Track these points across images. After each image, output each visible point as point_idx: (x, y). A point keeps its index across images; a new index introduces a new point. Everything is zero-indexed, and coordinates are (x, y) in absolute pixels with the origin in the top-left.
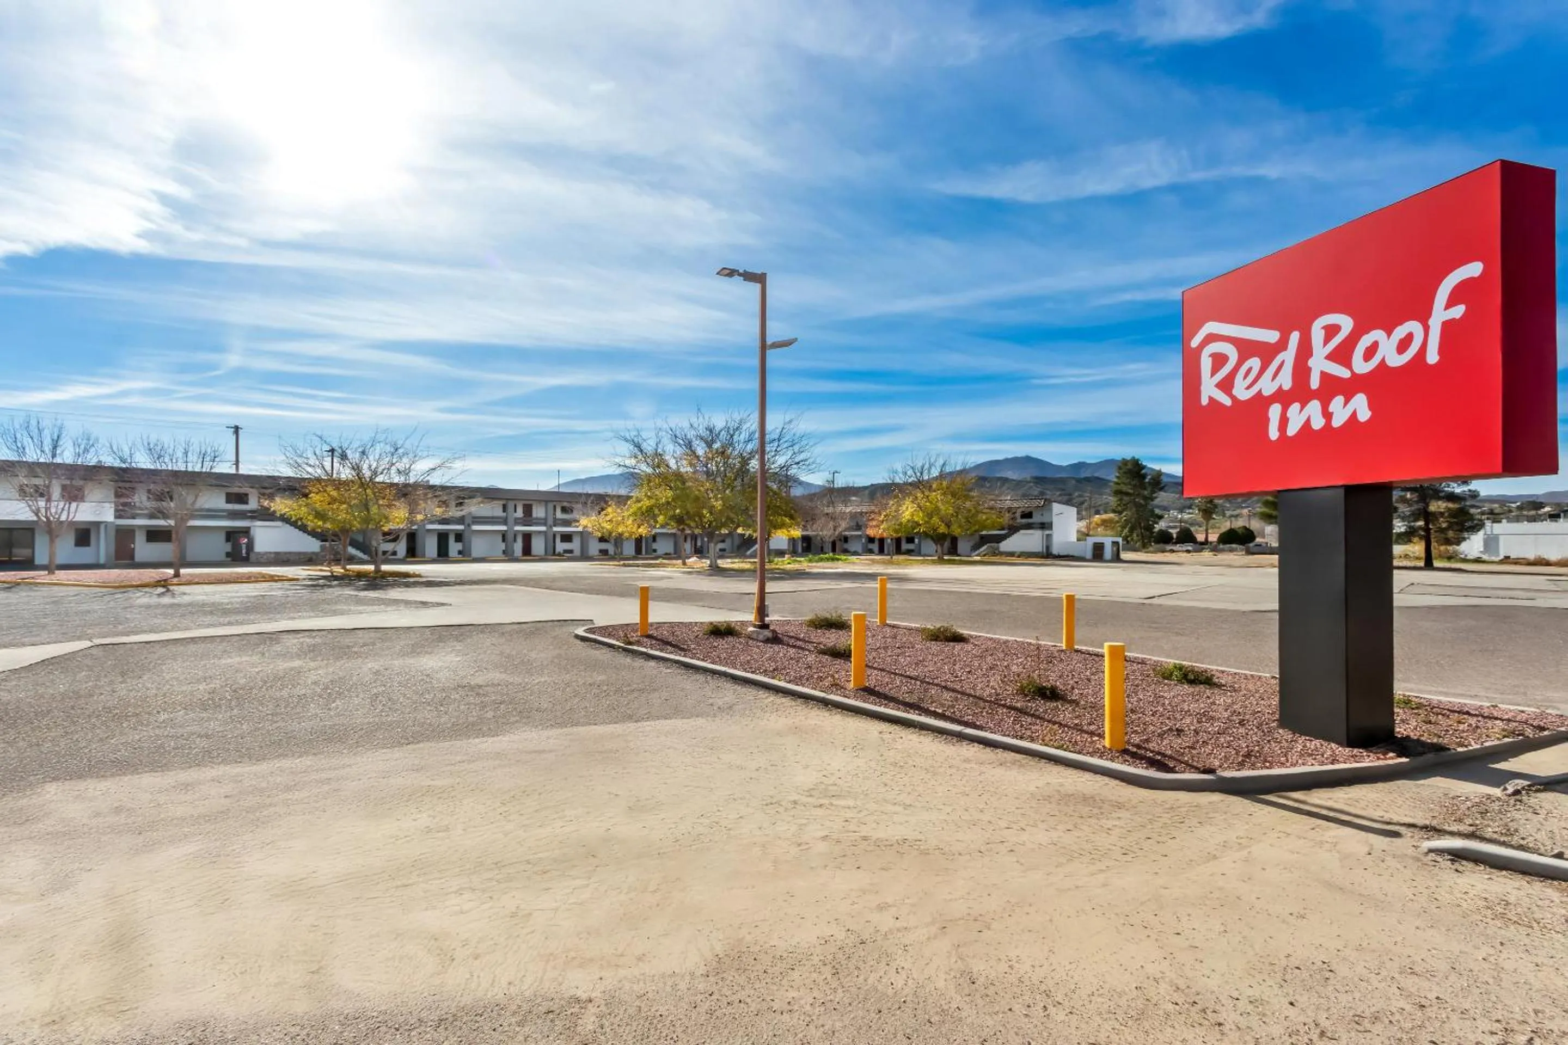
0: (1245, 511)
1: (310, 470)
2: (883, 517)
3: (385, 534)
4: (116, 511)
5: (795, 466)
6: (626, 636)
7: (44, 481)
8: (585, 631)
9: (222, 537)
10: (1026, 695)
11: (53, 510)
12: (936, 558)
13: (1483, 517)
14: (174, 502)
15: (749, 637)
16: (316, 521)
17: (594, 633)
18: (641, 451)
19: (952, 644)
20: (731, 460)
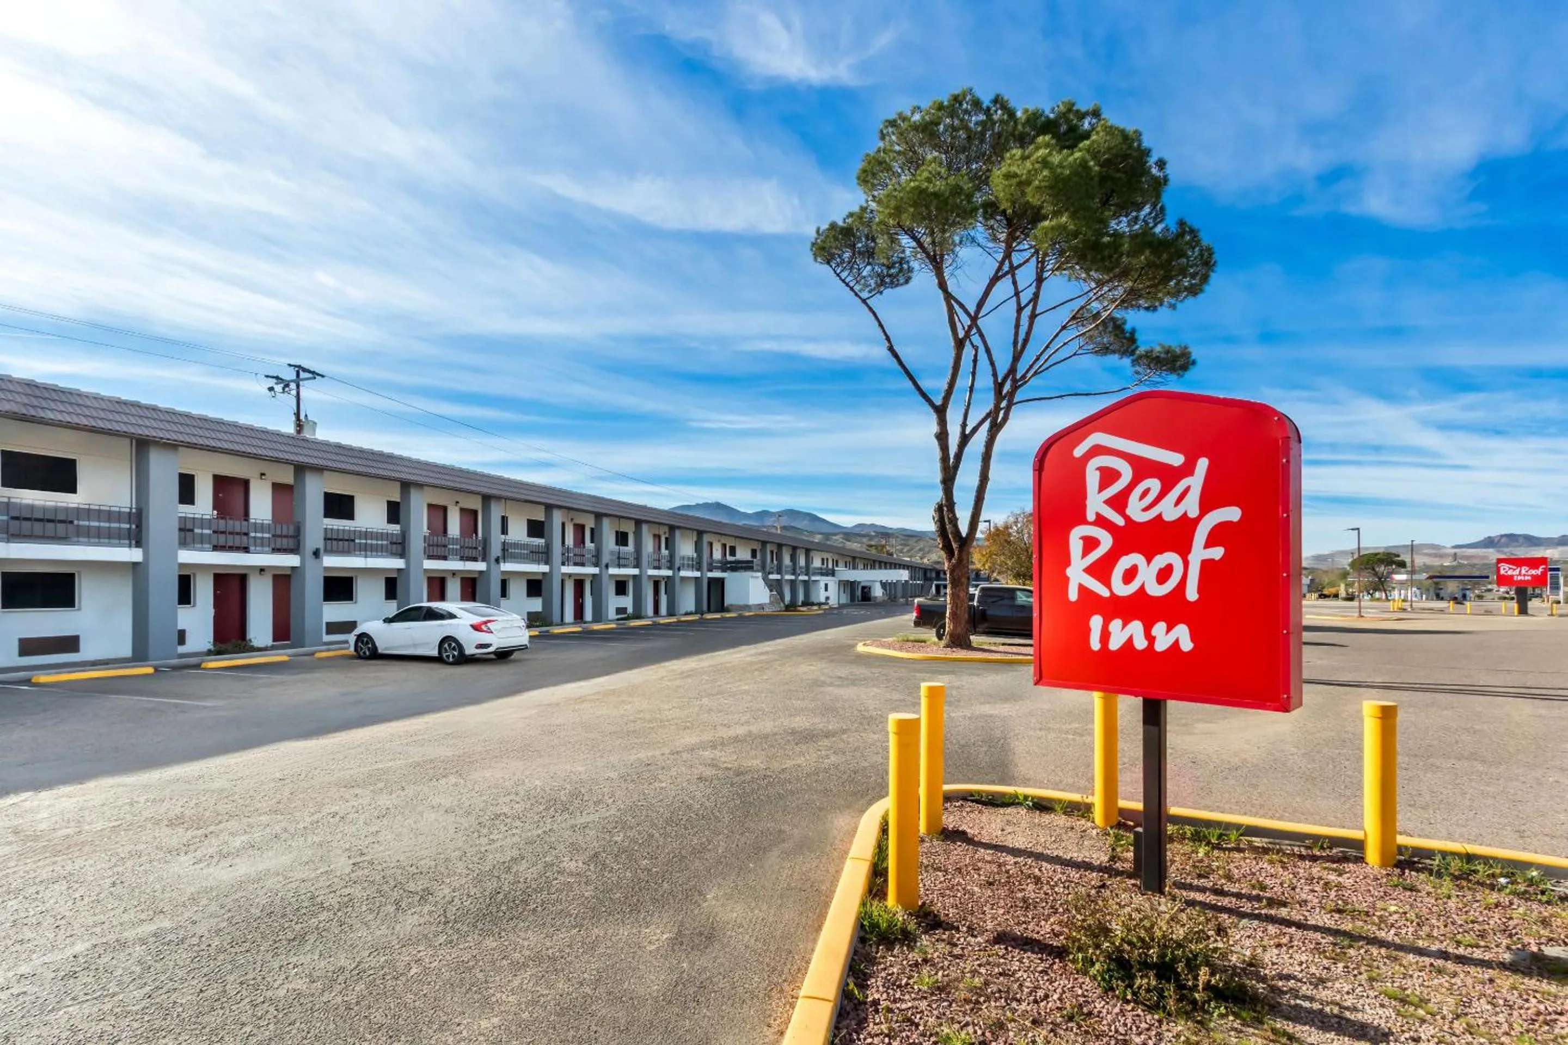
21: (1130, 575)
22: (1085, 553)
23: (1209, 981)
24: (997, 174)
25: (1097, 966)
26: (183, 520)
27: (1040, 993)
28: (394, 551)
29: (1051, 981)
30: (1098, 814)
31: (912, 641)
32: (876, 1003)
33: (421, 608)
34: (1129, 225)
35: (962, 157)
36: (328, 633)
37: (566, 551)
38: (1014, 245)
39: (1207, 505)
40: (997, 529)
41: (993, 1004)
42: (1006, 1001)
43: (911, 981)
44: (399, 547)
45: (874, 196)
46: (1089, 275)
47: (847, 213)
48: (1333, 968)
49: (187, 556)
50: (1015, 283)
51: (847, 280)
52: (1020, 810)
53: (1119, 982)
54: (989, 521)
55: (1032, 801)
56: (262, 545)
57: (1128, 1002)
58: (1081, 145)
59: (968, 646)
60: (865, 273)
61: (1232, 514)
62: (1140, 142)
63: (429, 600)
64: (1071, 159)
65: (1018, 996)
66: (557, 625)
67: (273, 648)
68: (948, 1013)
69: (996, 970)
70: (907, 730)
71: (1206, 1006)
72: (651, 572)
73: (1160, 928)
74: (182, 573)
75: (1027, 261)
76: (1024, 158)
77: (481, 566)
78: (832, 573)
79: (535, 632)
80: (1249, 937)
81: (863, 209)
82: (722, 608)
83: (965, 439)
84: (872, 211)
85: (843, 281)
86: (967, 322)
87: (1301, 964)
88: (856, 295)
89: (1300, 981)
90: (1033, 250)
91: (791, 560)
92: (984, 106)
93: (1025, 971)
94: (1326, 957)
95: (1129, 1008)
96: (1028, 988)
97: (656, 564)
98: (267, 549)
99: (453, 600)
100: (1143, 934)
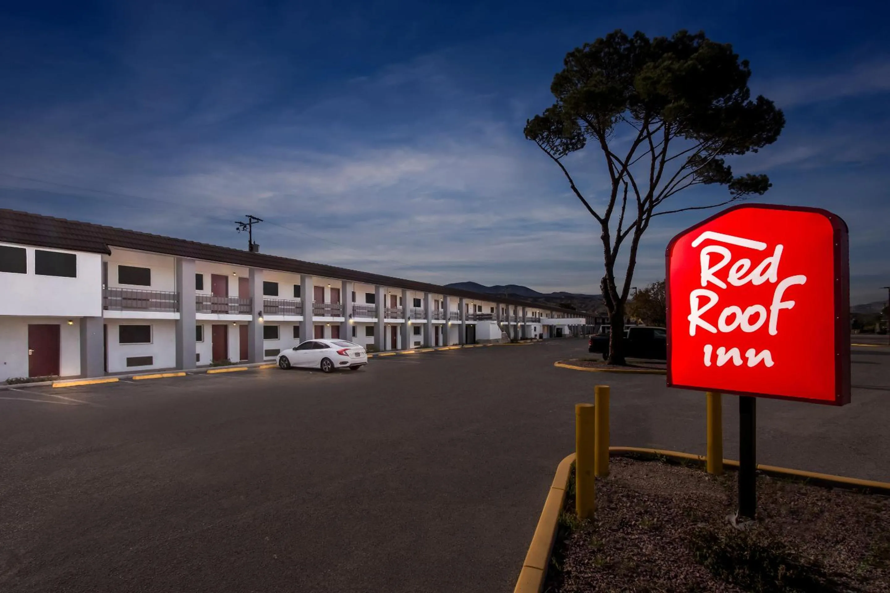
21: (730, 319)
22: (700, 306)
23: (786, 574)
24: (638, 78)
25: (709, 560)
26: (198, 298)
27: (672, 574)
28: (298, 312)
29: (679, 567)
30: (709, 468)
31: (588, 361)
32: (569, 572)
33: (311, 342)
34: (725, 102)
35: (616, 70)
36: (266, 356)
37: (386, 310)
38: (650, 120)
39: (782, 274)
40: (640, 292)
41: (642, 578)
42: (650, 577)
43: (591, 561)
44: (300, 309)
45: (561, 98)
46: (699, 135)
47: (545, 109)
48: (874, 571)
49: (200, 316)
50: (651, 143)
51: (546, 149)
52: (658, 463)
53: (724, 571)
54: (636, 288)
55: (666, 458)
56: (234, 310)
57: (730, 583)
58: (692, 56)
59: (624, 364)
60: (557, 144)
61: (800, 279)
62: (731, 52)
63: (315, 338)
64: (686, 65)
65: (658, 574)
66: (382, 351)
67: (240, 363)
68: (614, 581)
69: (644, 558)
70: (586, 413)
71: (783, 589)
72: (434, 321)
73: (752, 539)
74: (198, 325)
75: (658, 129)
76: (655, 67)
77: (341, 319)
78: (539, 321)
79: (371, 355)
80: (813, 548)
81: (555, 106)
82: (474, 342)
83: (620, 239)
84: (560, 107)
85: (544, 149)
86: (620, 168)
87: (850, 567)
88: (552, 157)
89: (850, 578)
90: (662, 122)
91: (514, 314)
92: (629, 39)
93: (662, 560)
94: (868, 564)
95: (731, 586)
96: (664, 570)
97: (436, 317)
98: (236, 312)
99: (328, 338)
100: (739, 542)
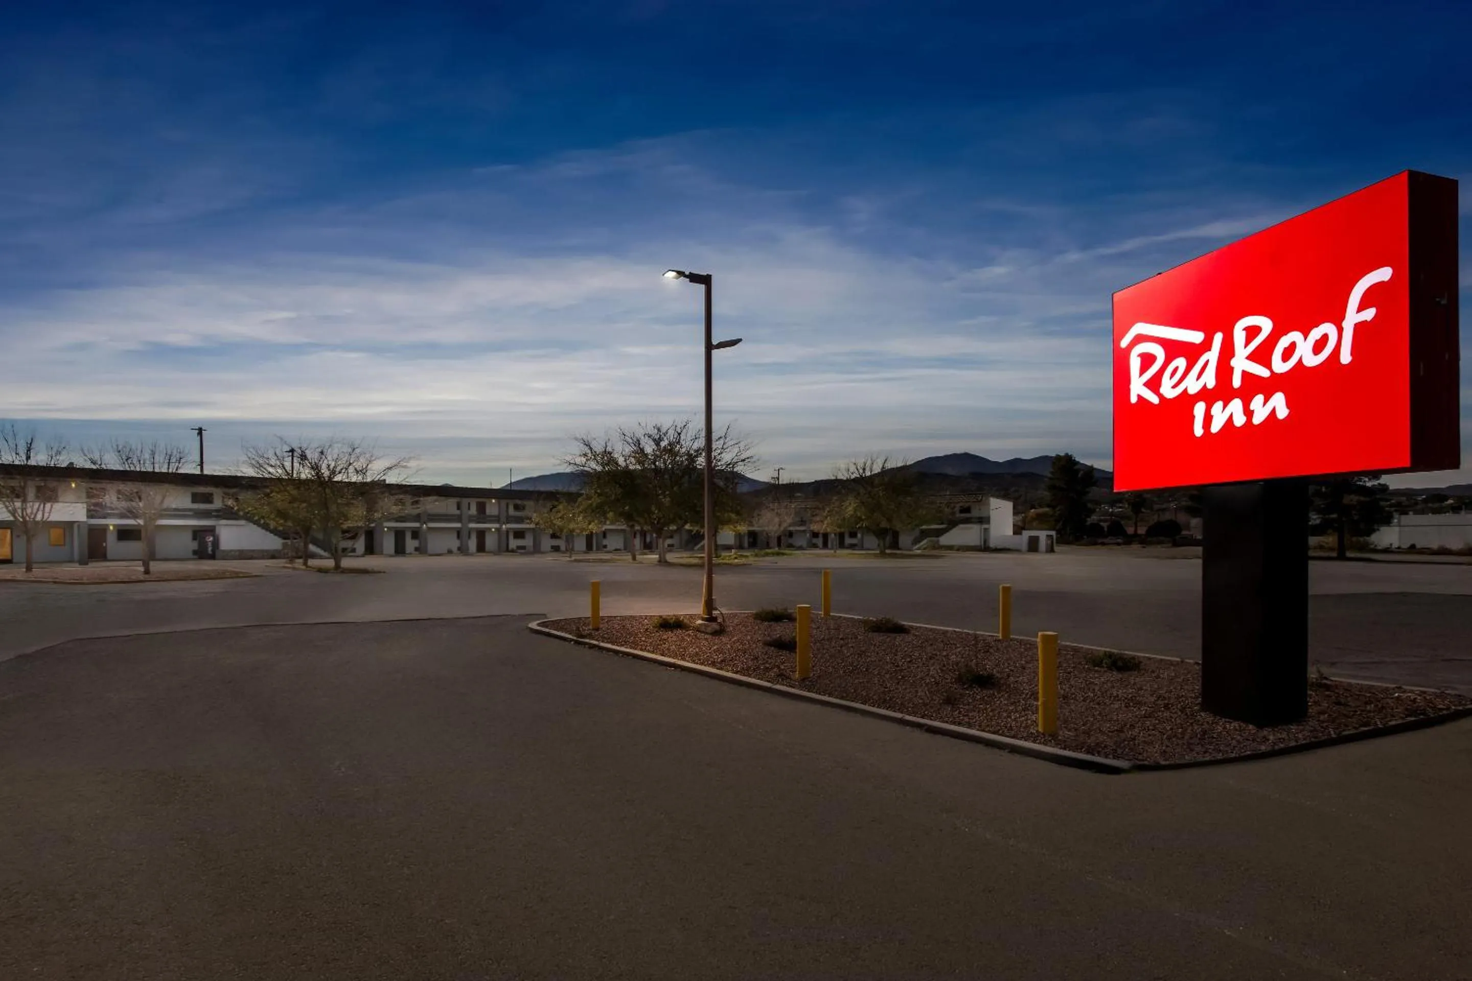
0: (1173, 505)
1: (271, 470)
2: (826, 512)
3: (344, 532)
4: (88, 511)
5: (740, 463)
6: (578, 629)
7: (20, 483)
8: (539, 625)
9: (189, 535)
10: (964, 684)
11: (29, 511)
12: (878, 552)
13: (1393, 509)
14: (143, 502)
15: (698, 629)
16: (277, 519)
17: (547, 627)
18: (591, 449)
19: (893, 635)
20: (678, 458)
